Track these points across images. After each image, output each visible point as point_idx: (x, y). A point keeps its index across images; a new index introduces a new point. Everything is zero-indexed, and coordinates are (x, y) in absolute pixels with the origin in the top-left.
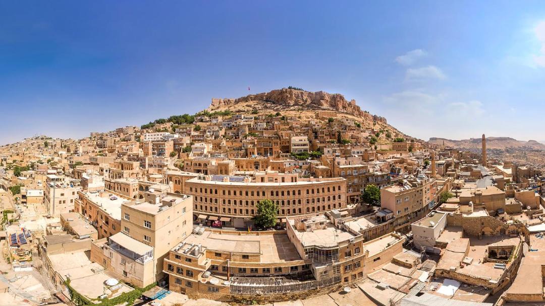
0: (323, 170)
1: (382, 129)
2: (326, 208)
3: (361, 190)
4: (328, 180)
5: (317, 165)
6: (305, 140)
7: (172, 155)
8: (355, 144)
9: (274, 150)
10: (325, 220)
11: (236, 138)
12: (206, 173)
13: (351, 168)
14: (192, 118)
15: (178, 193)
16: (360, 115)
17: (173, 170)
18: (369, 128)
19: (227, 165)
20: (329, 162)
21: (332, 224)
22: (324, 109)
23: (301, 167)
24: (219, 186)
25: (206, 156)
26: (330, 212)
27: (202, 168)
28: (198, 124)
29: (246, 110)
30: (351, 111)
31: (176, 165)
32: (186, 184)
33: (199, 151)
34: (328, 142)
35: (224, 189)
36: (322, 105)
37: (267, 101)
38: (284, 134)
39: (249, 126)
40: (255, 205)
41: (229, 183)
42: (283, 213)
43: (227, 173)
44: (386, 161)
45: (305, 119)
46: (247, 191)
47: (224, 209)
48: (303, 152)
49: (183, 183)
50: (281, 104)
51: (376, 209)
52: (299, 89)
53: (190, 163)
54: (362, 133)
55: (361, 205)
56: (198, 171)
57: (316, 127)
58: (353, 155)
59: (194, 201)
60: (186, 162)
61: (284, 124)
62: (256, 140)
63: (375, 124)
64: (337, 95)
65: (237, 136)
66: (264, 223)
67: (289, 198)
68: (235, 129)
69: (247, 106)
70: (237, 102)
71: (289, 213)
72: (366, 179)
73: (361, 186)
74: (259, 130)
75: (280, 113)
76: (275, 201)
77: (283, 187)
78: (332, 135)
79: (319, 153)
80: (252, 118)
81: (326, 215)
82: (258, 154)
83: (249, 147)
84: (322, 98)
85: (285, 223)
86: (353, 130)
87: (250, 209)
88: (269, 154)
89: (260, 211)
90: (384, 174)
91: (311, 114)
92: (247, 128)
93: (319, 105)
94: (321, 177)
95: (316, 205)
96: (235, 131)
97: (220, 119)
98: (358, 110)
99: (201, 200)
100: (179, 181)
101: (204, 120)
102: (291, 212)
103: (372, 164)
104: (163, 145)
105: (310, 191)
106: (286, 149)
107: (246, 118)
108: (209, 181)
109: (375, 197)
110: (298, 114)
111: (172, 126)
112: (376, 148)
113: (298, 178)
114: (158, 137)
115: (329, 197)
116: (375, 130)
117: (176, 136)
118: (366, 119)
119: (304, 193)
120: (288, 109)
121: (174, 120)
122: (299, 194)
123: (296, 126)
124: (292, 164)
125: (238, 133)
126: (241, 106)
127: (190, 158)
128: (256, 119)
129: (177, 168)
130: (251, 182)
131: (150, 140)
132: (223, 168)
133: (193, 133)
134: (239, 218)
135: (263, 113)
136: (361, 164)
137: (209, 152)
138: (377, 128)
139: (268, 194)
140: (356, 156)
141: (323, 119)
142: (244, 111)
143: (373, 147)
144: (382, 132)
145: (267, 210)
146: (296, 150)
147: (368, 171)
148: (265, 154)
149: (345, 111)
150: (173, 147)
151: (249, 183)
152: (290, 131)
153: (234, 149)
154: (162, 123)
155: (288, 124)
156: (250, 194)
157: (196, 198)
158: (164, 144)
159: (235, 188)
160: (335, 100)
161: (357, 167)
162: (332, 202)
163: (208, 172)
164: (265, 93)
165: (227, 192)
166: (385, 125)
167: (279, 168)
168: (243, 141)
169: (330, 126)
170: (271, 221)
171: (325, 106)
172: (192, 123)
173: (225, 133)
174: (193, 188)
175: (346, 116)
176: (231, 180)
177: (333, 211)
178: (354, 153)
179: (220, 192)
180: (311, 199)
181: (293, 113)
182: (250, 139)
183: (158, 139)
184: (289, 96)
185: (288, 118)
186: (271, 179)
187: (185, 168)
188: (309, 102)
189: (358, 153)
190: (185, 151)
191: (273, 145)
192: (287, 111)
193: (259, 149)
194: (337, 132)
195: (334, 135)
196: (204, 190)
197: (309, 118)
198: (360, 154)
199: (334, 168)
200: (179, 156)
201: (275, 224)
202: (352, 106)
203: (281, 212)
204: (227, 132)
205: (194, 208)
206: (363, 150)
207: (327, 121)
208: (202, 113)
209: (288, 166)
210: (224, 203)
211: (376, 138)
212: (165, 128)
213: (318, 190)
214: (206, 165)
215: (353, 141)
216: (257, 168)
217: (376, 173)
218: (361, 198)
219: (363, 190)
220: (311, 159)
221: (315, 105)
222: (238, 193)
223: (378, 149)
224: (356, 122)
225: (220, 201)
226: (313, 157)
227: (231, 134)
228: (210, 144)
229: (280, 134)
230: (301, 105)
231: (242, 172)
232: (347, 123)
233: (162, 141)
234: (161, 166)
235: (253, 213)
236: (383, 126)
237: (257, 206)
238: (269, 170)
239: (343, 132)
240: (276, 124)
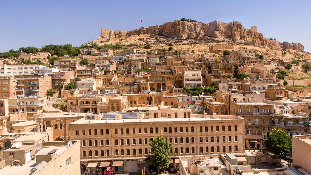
0: (217, 107)
1: (296, 59)
2: (221, 149)
3: (263, 133)
4: (223, 118)
5: (211, 101)
6: (198, 75)
7: (50, 94)
8: (255, 79)
9: (167, 85)
10: (219, 165)
11: (128, 73)
12: (96, 112)
13: (251, 105)
14: (77, 49)
15: (59, 141)
16: (262, 44)
17: (51, 112)
18: (276, 60)
19: (118, 102)
20: (224, 98)
21: (227, 171)
22: (219, 42)
23: (194, 102)
24: (110, 125)
25: (95, 93)
26: (225, 155)
27: (90, 107)
28: (85, 57)
29: (138, 45)
30: (251, 40)
31: (56, 106)
32: (71, 127)
33: (87, 87)
34: (223, 77)
35: (116, 128)
36: (216, 37)
37: (159, 34)
38: (176, 69)
39: (142, 60)
40: (148, 142)
41: (121, 121)
42: (176, 152)
43: (119, 109)
44: (301, 101)
45: (198, 53)
46: (140, 128)
47: (117, 151)
48: (196, 87)
49: (67, 127)
50: (174, 38)
51: (285, 163)
52: (192, 21)
53: (75, 102)
54: (265, 66)
55: (264, 153)
56: (86, 110)
57: (210, 60)
58: (253, 91)
59: (81, 147)
60: (69, 101)
61: (177, 59)
62: (149, 75)
63: (285, 53)
64: (234, 23)
65: (129, 71)
66: (157, 165)
67: (182, 135)
68: (126, 64)
69: (139, 40)
70: (129, 34)
71: (182, 152)
72: (271, 121)
73: (264, 130)
74: (151, 65)
75: (173, 47)
76: (168, 138)
77: (176, 123)
78: (227, 69)
79: (213, 88)
80: (144, 53)
81: (220, 158)
82: (151, 90)
83: (142, 82)
84: (217, 28)
85: (179, 164)
86: (253, 62)
87: (143, 148)
88: (162, 89)
89: (153, 150)
90: (299, 119)
91: (204, 48)
92: (140, 63)
93: (213, 37)
94: (215, 114)
95: (210, 144)
96: (127, 66)
97: (111, 52)
98: (260, 38)
99: (90, 144)
100: (61, 125)
101: (92, 53)
102: (184, 151)
103: (280, 104)
104: (36, 82)
105: (204, 129)
106: (179, 84)
107: (139, 53)
108: (100, 120)
109: (283, 147)
110: (191, 48)
111: (48, 58)
112: (285, 83)
113: (191, 114)
114: (26, 70)
115: (224, 137)
116: (285, 61)
117: (56, 70)
118: (271, 49)
119: (197, 130)
120: (181, 43)
121: (52, 51)
122: (193, 131)
123: (189, 60)
124: (185, 99)
125: (130, 68)
126: (133, 40)
127: (75, 96)
128: (148, 53)
129: (57, 110)
130: (144, 118)
131: (12, 74)
132: (115, 105)
133: (78, 67)
134: (132, 160)
135: (156, 47)
136: (264, 102)
137: (98, 89)
138: (288, 58)
139: (161, 131)
140: (258, 92)
141: (217, 52)
142: (136, 45)
143: (282, 82)
144: (297, 63)
145: (161, 148)
146: (189, 85)
147: (273, 111)
148: (158, 89)
149: (244, 42)
150: (51, 84)
151: (142, 119)
152: (183, 66)
153: (126, 85)
154: (32, 52)
155: (181, 58)
156: (143, 131)
157: (84, 142)
158: (37, 80)
159: (128, 125)
160: (231, 30)
161: (258, 106)
162: (227, 143)
163: (98, 110)
164: (157, 26)
165: (119, 131)
166: (301, 54)
167: (172, 104)
168: (135, 76)
169: (225, 59)
170: (165, 161)
171: (220, 37)
172: (77, 55)
173: (117, 68)
174: (79, 130)
175: (244, 46)
176: (124, 117)
177: (229, 154)
178: (254, 89)
179: (112, 132)
180: (204, 138)
181: (185, 48)
182: (142, 74)
183: (26, 74)
184: (182, 29)
185: (181, 53)
186: (164, 114)
187: (69, 109)
188: (202, 33)
189: (260, 89)
190: (68, 88)
191: (166, 80)
192: (179, 45)
193: (151, 85)
194: (234, 65)
195: (229, 69)
196: (93, 132)
197: (202, 52)
198: (262, 91)
199: (229, 104)
200: (60, 94)
201: (168, 165)
202: (252, 35)
203: (174, 151)
204: (119, 67)
205: (81, 155)
206: (266, 85)
207: (222, 54)
208: (88, 45)
209: (180, 101)
210: (117, 143)
211: (286, 71)
212: (38, 59)
213: (212, 127)
214: (96, 103)
215: (254, 75)
216: (150, 103)
217: (285, 115)
218: (263, 144)
219: (266, 134)
220: (205, 95)
221: (209, 38)
222: (131, 131)
223: (289, 85)
224: (258, 53)
225: (112, 142)
226: (207, 92)
227: (123, 69)
228: (99, 80)
229: (173, 69)
230: (194, 39)
231: (135, 108)
232: (245, 55)
233: (33, 77)
234: (33, 109)
235: (146, 153)
236: (298, 55)
237: (150, 145)
238: (162, 106)
239: (240, 66)
240: (169, 59)
